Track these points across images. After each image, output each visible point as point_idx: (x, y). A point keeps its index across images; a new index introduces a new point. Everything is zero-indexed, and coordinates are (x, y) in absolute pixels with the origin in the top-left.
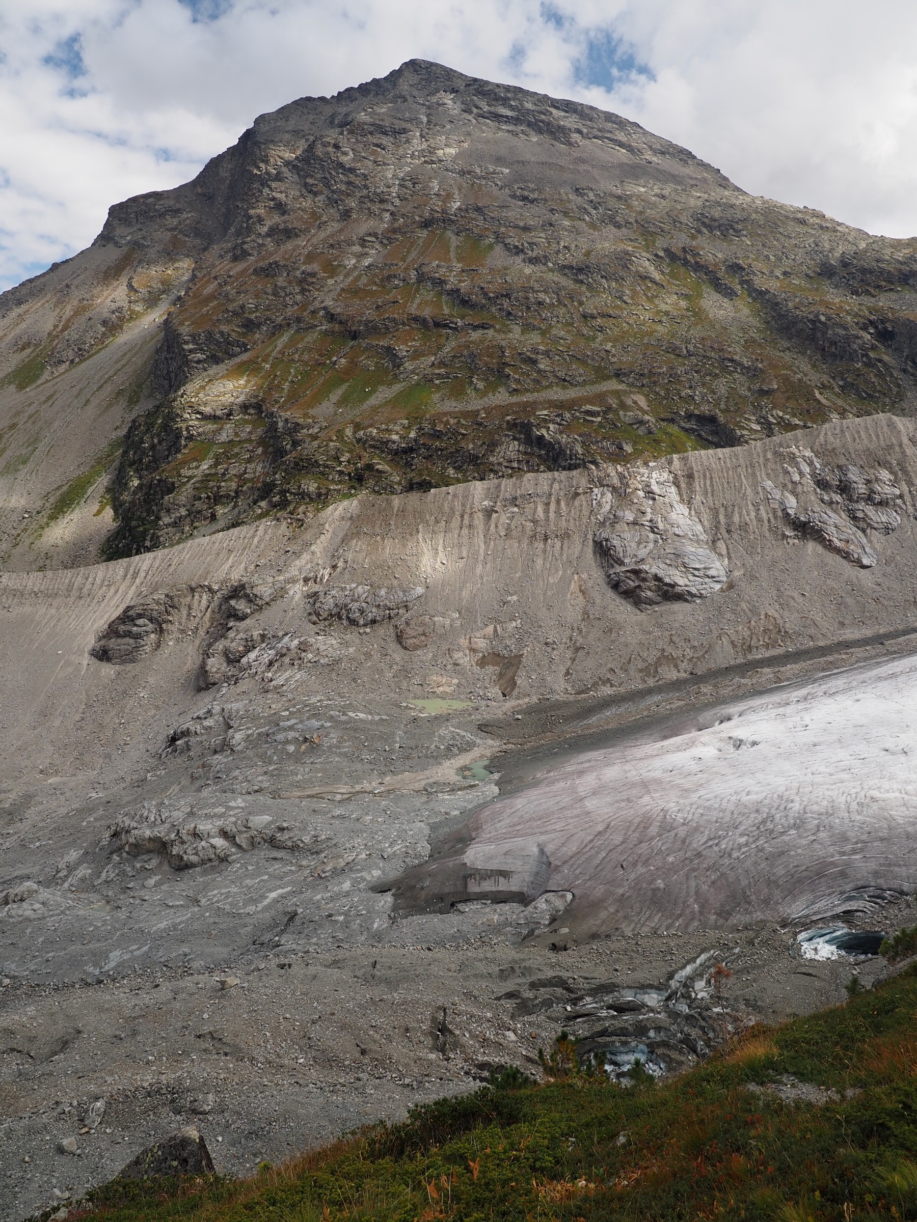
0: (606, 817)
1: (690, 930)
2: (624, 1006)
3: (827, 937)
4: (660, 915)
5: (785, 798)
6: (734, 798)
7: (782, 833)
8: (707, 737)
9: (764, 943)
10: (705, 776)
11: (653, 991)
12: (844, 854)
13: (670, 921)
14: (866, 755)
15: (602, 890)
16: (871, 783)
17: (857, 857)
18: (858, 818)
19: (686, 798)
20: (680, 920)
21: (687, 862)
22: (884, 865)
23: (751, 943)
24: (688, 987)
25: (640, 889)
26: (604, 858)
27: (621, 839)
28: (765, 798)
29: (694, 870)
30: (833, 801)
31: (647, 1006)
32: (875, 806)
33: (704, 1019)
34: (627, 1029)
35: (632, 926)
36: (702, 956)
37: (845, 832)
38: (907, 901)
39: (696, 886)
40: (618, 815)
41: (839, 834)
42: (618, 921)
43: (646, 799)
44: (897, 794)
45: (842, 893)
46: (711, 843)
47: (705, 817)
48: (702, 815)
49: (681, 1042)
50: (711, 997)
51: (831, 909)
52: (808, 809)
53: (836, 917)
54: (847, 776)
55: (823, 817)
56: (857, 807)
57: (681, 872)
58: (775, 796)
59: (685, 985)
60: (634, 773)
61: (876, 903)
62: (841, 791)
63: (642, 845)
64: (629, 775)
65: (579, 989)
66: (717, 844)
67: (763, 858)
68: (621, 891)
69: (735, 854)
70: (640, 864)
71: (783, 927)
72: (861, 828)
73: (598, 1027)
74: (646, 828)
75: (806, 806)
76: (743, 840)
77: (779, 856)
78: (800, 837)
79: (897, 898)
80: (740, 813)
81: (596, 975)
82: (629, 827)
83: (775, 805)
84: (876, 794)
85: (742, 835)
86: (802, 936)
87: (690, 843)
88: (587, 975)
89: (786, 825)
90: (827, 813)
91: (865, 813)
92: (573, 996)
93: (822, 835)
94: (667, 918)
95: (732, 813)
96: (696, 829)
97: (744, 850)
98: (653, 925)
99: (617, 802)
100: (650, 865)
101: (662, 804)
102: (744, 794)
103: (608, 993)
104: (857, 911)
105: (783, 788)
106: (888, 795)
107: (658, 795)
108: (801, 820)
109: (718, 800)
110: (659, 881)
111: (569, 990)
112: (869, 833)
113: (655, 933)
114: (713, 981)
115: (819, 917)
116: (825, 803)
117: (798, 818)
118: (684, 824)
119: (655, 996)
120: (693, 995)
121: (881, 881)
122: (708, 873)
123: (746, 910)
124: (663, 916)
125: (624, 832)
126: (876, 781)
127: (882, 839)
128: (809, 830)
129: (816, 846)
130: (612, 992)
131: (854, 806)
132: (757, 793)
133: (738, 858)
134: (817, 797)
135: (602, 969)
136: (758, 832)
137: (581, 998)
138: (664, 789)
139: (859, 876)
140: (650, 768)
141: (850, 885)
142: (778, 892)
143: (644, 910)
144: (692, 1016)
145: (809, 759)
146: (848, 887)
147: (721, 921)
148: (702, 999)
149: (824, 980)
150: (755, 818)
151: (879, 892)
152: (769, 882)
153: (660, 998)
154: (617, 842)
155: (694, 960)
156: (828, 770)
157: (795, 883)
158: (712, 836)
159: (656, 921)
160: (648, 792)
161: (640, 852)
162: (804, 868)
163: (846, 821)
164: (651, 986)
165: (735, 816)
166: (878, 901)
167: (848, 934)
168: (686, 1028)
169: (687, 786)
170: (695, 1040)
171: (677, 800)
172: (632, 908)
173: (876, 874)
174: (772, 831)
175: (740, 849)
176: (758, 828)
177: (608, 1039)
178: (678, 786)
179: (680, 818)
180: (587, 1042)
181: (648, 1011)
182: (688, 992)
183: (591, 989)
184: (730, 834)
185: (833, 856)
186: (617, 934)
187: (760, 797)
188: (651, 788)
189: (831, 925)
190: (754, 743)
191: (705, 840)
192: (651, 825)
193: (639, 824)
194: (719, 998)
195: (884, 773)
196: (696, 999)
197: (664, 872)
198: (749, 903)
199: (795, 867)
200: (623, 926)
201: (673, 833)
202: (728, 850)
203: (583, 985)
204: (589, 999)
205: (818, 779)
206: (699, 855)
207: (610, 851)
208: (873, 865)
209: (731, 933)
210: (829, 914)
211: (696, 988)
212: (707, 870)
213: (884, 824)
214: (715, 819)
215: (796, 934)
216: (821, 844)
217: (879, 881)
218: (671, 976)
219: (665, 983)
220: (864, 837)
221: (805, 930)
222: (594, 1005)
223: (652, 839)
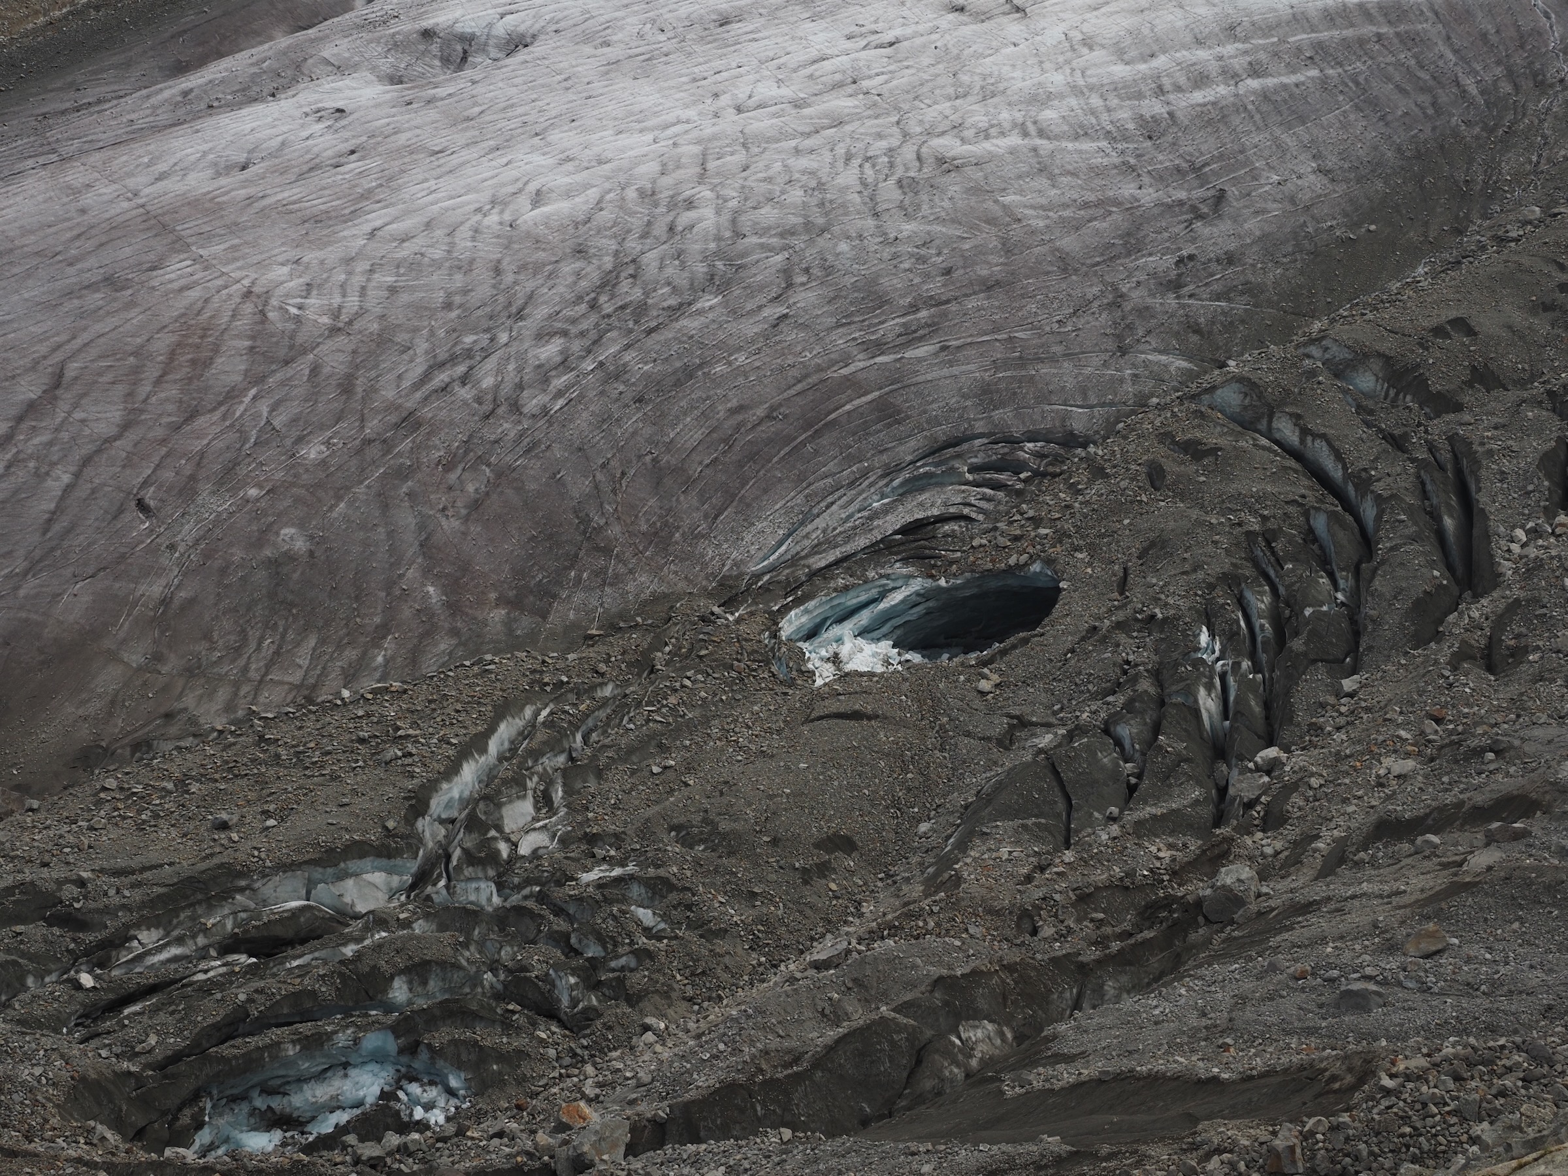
0: (43, 349)
1: (429, 666)
2: (279, 931)
3: (864, 617)
4: (312, 642)
5: (664, 196)
6: (493, 218)
7: (676, 312)
8: (344, 43)
9: (686, 658)
10: (373, 163)
11: (368, 862)
12: (878, 347)
13: (351, 654)
14: (897, 32)
15: (86, 599)
16: (931, 114)
17: (922, 351)
18: (908, 228)
19: (322, 244)
20: (388, 643)
21: (374, 452)
22: (1006, 364)
23: (644, 665)
24: (482, 827)
25: (223, 571)
26: (69, 489)
27: (114, 414)
28: (599, 206)
29: (402, 474)
30: (821, 186)
31: (357, 917)
32: (954, 186)
33: (559, 911)
34: (313, 994)
35: (223, 694)
36: (503, 727)
37: (873, 281)
38: (1089, 460)
39: (421, 527)
40: (85, 337)
41: (855, 287)
42: (166, 689)
43: (177, 269)
44: (1015, 140)
45: (890, 472)
46: (442, 378)
47: (404, 298)
48: (393, 290)
49: (499, 997)
50: (564, 842)
51: (865, 526)
52: (746, 221)
53: (882, 549)
54: (850, 102)
55: (798, 242)
56: (897, 195)
57: (360, 490)
58: (631, 194)
59: (473, 824)
60: (107, 190)
61: (997, 486)
62: (841, 150)
63: (201, 421)
64: (88, 199)
65: (106, 910)
66: (464, 380)
67: (628, 397)
68: (155, 589)
69: (533, 402)
70: (205, 488)
71: (729, 603)
72: (922, 259)
73: (211, 1013)
74: (201, 364)
75: (737, 213)
76: (551, 350)
77: (678, 384)
78: (736, 313)
79: (1058, 460)
80: (523, 268)
81: (153, 857)
82: (136, 370)
83: (637, 223)
84: (949, 145)
85: (542, 336)
86: (792, 623)
87: (371, 390)
88: (121, 863)
89: (682, 281)
90: (808, 226)
91: (925, 209)
92: (90, 937)
93: (805, 298)
94: (340, 647)
95: (497, 271)
96: (383, 340)
97: (559, 382)
98: (296, 677)
99: (69, 294)
100: (244, 484)
101: (242, 276)
102: (524, 201)
103: (211, 903)
104: (943, 519)
105: (653, 167)
106: (987, 145)
107: (218, 248)
108: (729, 261)
109: (439, 233)
110: (288, 531)
111: (72, 921)
112: (948, 272)
113: (310, 700)
114: (558, 794)
115: (832, 556)
116: (796, 195)
117: (718, 254)
118: (334, 331)
119: (378, 877)
120: (504, 849)
121: (1004, 415)
122: (453, 477)
123: (600, 573)
124: (322, 642)
125: (121, 389)
126: (945, 107)
127: (989, 286)
128: (762, 288)
129: (790, 335)
130: (226, 895)
131: (889, 193)
132: (568, 194)
133: (545, 411)
134: (769, 180)
135: (167, 834)
136: (593, 318)
137: (122, 939)
138: (234, 228)
139: (935, 409)
140: (162, 167)
141: (912, 443)
142: (687, 500)
143: (253, 635)
144: (519, 910)
145: (717, 64)
146: (907, 451)
147: (525, 623)
148: (535, 854)
149: (902, 724)
150: (578, 275)
151: (1002, 448)
152: (657, 475)
153: (395, 880)
154: (104, 429)
155: (478, 744)
156: (786, 92)
157: (740, 465)
158: (442, 355)
159: (304, 662)
160: (179, 245)
161: (198, 445)
162: (760, 412)
163: (872, 243)
164: (359, 850)
165: (509, 278)
166: (1002, 477)
167: (924, 596)
168: (506, 953)
169: (318, 205)
170: (545, 978)
171: (293, 254)
172: (207, 636)
173: (987, 395)
174: (641, 310)
175: (546, 381)
176: (593, 306)
177: (254, 1041)
178: (285, 209)
179: (316, 311)
180: (182, 1067)
181: (367, 929)
182: (487, 843)
183: (152, 903)
184: (503, 337)
185: (846, 360)
186: (173, 730)
187: (580, 204)
188: (185, 229)
189: (871, 574)
190: (516, 43)
191: (419, 370)
192: (216, 349)
193: (172, 355)
194: (592, 839)
195: (965, 78)
196: (514, 857)
197: (298, 500)
198: (607, 551)
199: (733, 412)
200: (189, 701)
201: (303, 366)
202: (506, 389)
203: (114, 893)
204: (148, 937)
205: (761, 123)
206: (409, 422)
207: (87, 461)
208: (972, 370)
209: (569, 650)
210: (862, 542)
211: (509, 825)
212: (449, 467)
213: (990, 238)
214: (440, 297)
215: (774, 619)
216: (804, 326)
217: (997, 414)
218: (418, 805)
219: (403, 830)
220: (935, 287)
221: (798, 602)
222: (175, 951)
223: (232, 395)
